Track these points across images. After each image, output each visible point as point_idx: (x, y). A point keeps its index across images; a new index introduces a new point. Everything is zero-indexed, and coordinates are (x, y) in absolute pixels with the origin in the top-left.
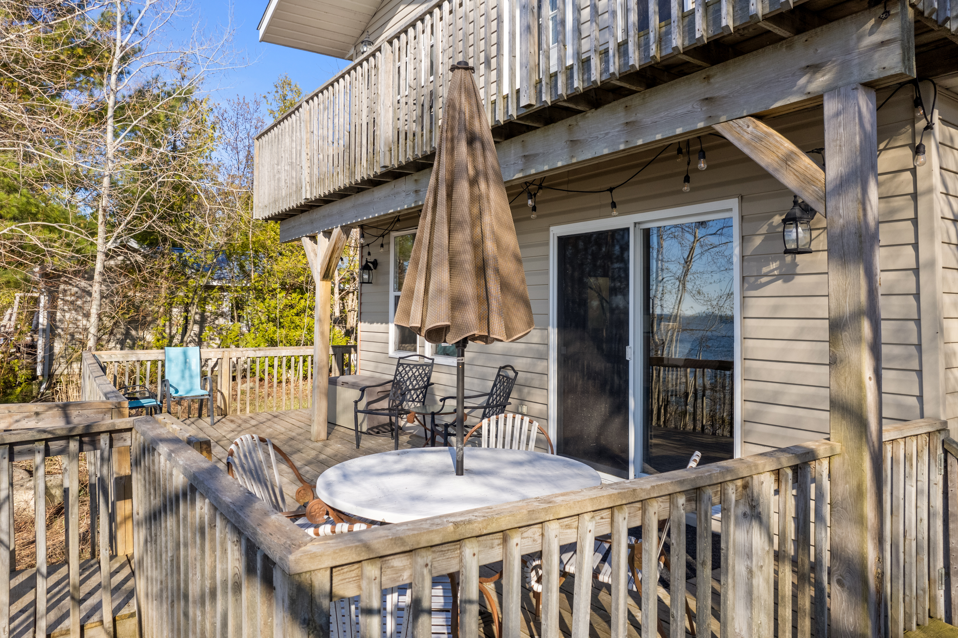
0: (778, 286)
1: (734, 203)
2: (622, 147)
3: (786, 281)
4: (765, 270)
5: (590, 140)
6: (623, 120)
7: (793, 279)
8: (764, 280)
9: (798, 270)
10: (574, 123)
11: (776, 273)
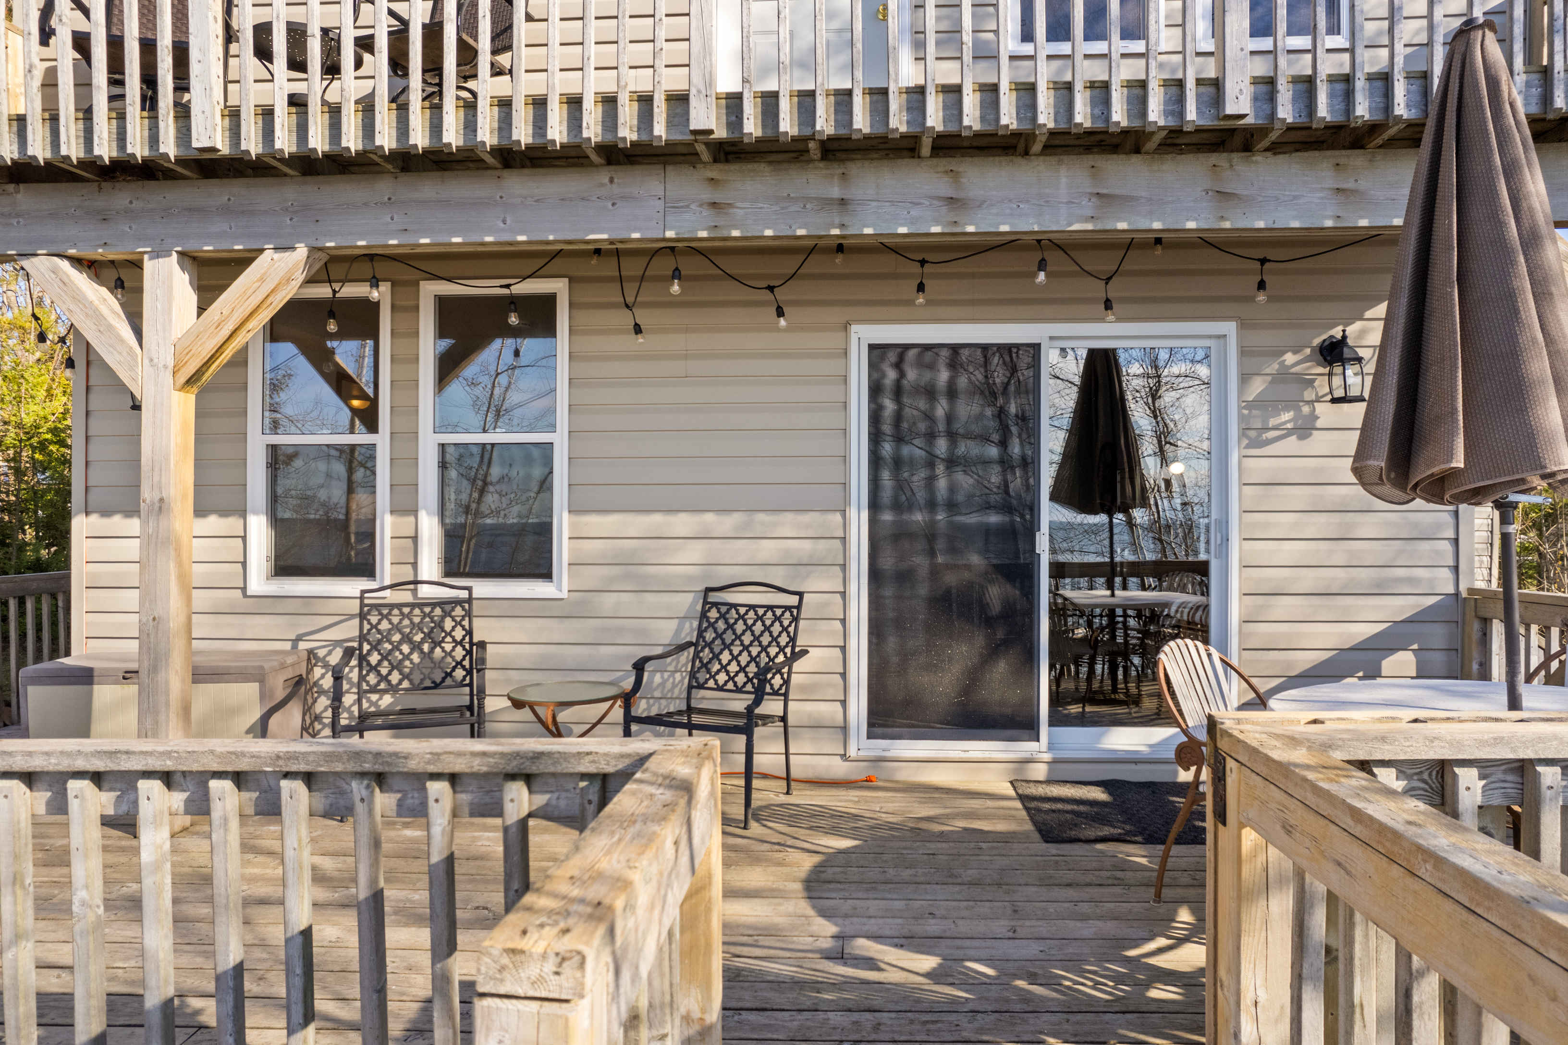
0: (1291, 444)
1: (1229, 328)
2: (1329, 223)
3: (1302, 438)
4: (1272, 422)
5: (1260, 199)
6: (1331, 183)
7: (1310, 435)
8: (1271, 434)
9: (1319, 424)
10: (1226, 165)
11: (1289, 426)
